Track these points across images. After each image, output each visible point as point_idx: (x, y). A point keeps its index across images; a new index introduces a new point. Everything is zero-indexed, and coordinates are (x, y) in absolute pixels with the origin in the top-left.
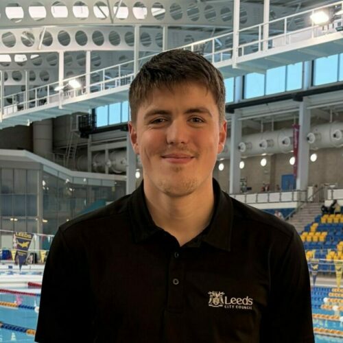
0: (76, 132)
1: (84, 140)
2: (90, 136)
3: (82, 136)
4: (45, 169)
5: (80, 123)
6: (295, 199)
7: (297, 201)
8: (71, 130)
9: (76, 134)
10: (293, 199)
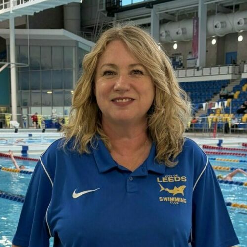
0: (103, 12)
1: (110, 18)
2: (115, 15)
3: (108, 15)
4: (80, 46)
5: (106, 3)
6: (230, 72)
7: (232, 74)
8: (98, 10)
9: (102, 13)
10: (228, 72)
